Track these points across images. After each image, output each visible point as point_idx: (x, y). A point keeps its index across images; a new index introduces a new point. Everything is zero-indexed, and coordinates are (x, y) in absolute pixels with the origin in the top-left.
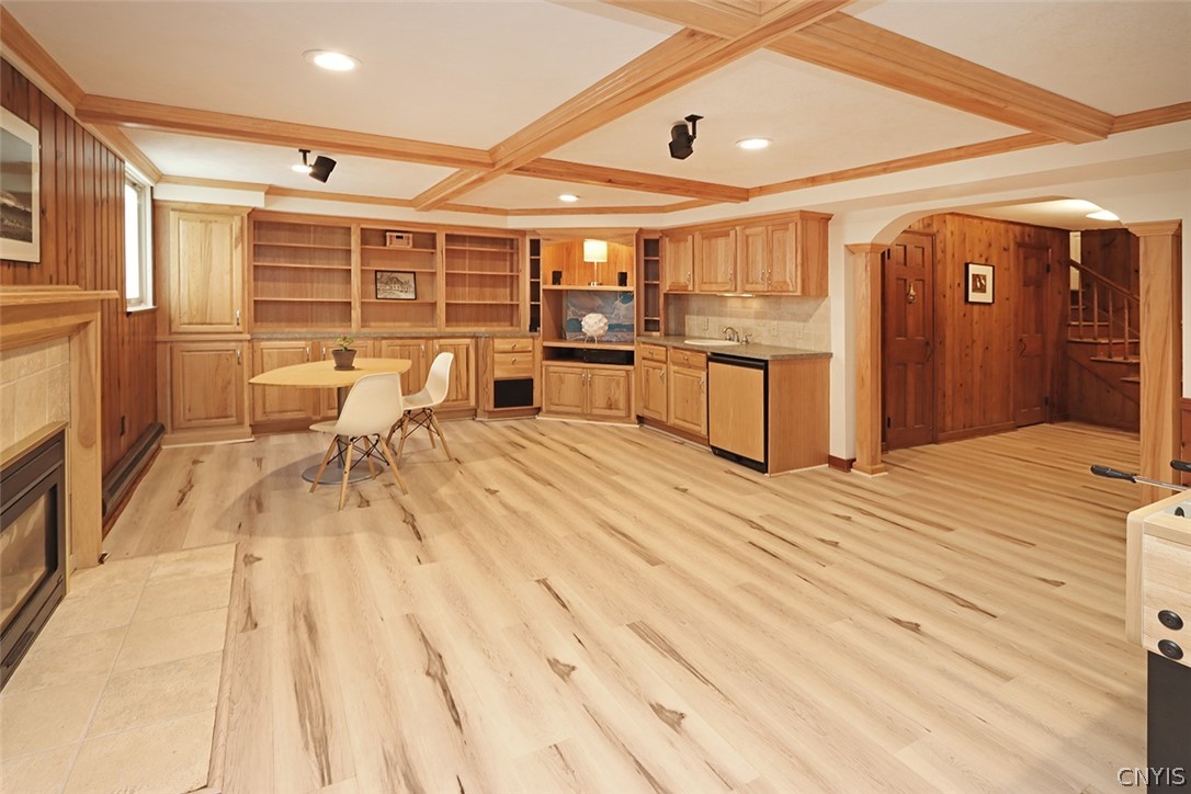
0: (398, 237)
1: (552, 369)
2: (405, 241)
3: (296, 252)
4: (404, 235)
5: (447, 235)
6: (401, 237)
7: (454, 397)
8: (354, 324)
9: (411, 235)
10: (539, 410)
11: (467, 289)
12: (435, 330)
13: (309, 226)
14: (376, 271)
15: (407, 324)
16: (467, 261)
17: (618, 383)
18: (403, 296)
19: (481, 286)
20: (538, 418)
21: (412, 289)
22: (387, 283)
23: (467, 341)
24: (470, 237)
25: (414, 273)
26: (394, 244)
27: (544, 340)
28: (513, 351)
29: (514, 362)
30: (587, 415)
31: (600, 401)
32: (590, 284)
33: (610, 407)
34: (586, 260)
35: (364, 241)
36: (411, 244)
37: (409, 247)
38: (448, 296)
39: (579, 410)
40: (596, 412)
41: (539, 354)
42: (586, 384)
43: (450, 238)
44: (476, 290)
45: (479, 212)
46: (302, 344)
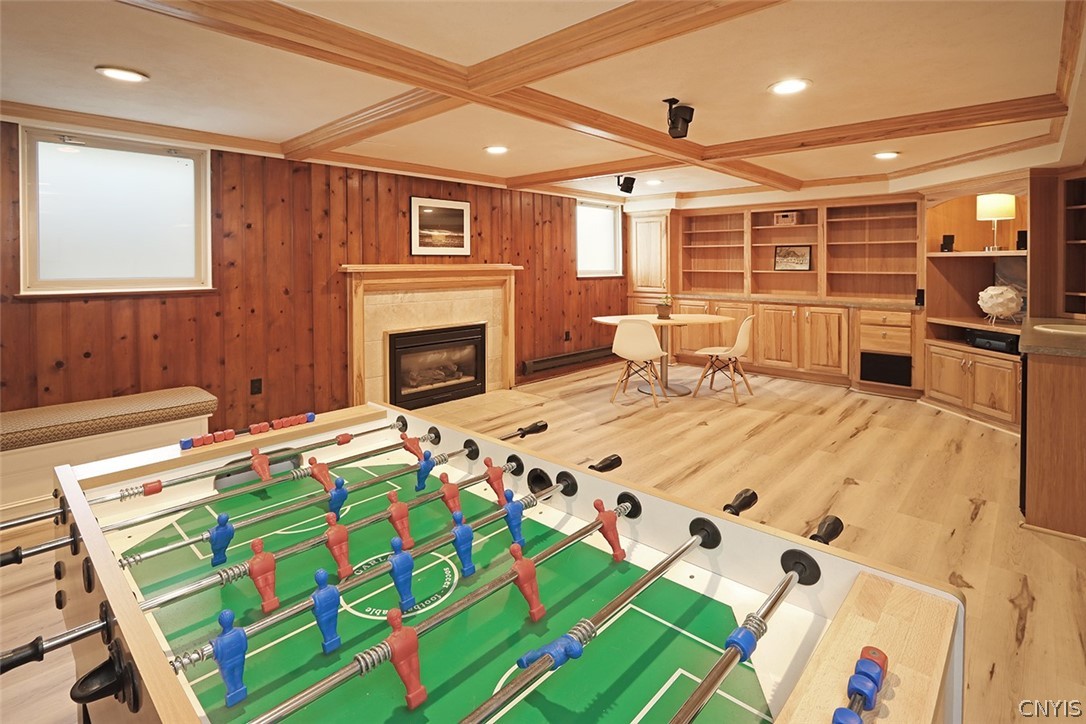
0: (784, 216)
1: (933, 349)
2: (789, 219)
3: (717, 237)
4: (788, 214)
5: (828, 209)
6: (787, 216)
7: (825, 363)
8: (745, 290)
9: (795, 213)
10: (921, 393)
11: (867, 259)
12: (815, 298)
13: (726, 215)
14: (777, 247)
15: (804, 293)
16: (867, 231)
17: (1003, 377)
18: (798, 267)
19: (884, 256)
20: (919, 401)
21: (808, 261)
22: (785, 257)
23: (840, 310)
24: (870, 207)
25: (810, 246)
26: (781, 223)
27: (929, 315)
28: (883, 325)
29: (884, 336)
30: (969, 409)
31: (982, 396)
32: (984, 250)
33: (993, 406)
34: (979, 218)
35: (754, 223)
36: (795, 221)
37: (793, 224)
38: (830, 266)
39: (959, 402)
40: (977, 407)
41: (921, 330)
42: (967, 370)
43: (831, 212)
44: (878, 261)
45: (854, 182)
46: (703, 303)
